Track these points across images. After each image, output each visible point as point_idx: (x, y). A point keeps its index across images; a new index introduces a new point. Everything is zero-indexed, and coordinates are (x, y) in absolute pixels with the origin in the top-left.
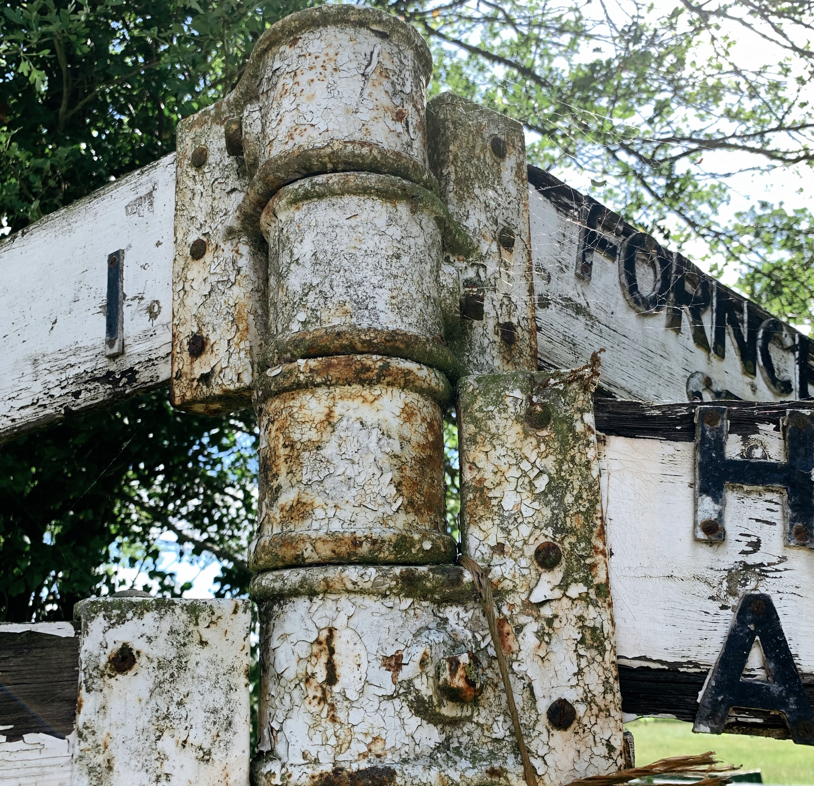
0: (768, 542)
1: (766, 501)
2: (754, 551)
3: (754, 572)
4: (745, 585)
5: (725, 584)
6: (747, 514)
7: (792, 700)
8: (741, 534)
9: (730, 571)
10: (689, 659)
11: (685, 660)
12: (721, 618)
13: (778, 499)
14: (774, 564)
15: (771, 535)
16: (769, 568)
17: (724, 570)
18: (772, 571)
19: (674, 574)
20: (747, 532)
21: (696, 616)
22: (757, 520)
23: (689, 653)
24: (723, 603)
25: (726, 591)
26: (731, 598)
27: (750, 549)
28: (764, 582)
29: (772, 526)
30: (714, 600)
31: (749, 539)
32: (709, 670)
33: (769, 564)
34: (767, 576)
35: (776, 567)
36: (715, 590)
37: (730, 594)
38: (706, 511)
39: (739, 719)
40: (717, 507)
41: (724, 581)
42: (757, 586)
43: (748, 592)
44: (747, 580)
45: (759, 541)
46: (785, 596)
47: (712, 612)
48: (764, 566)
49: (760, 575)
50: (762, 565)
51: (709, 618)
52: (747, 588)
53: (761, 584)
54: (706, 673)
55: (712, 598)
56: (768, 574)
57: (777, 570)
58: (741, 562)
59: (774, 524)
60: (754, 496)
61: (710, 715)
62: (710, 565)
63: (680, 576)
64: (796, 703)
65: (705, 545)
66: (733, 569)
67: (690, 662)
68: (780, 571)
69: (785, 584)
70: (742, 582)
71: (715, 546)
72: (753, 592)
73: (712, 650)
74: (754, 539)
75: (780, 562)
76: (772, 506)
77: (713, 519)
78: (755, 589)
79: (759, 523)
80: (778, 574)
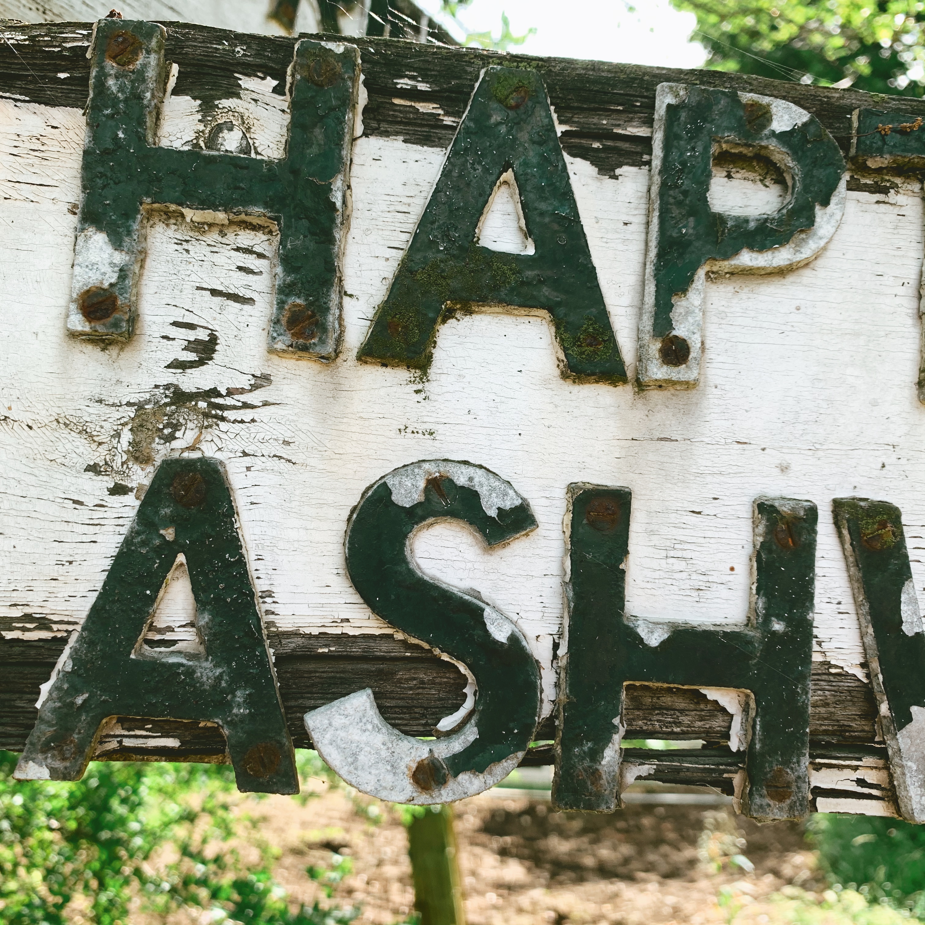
0: (232, 342)
1: (238, 249)
2: (201, 362)
3: (195, 409)
4: (171, 438)
5: (127, 436)
6: (194, 277)
7: (240, 696)
8: (176, 324)
9: (140, 406)
10: (28, 610)
11: (17, 613)
12: (111, 514)
13: (266, 245)
14: (242, 391)
15: (242, 326)
16: (229, 401)
17: (129, 404)
18: (235, 408)
19: (12, 415)
20: (189, 319)
21: (53, 510)
22: (214, 292)
23: (29, 597)
24: (118, 479)
25: (127, 452)
26: (136, 468)
27: (192, 357)
28: (214, 431)
29: (246, 307)
30: (98, 473)
31: (191, 335)
32: (69, 632)
33: (230, 393)
34: (223, 419)
35: (244, 398)
36: (103, 450)
37: (136, 459)
38: (92, 266)
39: (127, 742)
40: (119, 258)
41: (126, 430)
42: (198, 440)
43: (176, 455)
44: (176, 427)
45: (213, 340)
46: (258, 463)
47: (90, 501)
48: (219, 395)
49: (206, 415)
50: (215, 392)
51: (83, 514)
52: (175, 444)
53: (207, 435)
54: (64, 641)
55: (93, 469)
56: (226, 414)
57: (246, 406)
58: (167, 387)
59: (249, 301)
60: (213, 236)
61: (53, 739)
62: (96, 392)
63: (27, 418)
64: (250, 701)
65: (90, 347)
66: (148, 402)
67: (27, 617)
68: (253, 407)
69: (260, 436)
70: (166, 431)
71: (114, 351)
72: (186, 455)
73: (82, 588)
74: (203, 335)
75: (254, 387)
76: (251, 262)
77: (106, 285)
78: (192, 448)
79: (218, 300)
80: (247, 414)
